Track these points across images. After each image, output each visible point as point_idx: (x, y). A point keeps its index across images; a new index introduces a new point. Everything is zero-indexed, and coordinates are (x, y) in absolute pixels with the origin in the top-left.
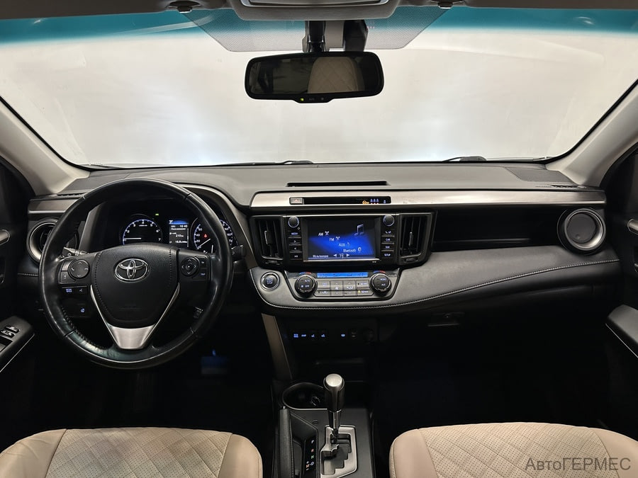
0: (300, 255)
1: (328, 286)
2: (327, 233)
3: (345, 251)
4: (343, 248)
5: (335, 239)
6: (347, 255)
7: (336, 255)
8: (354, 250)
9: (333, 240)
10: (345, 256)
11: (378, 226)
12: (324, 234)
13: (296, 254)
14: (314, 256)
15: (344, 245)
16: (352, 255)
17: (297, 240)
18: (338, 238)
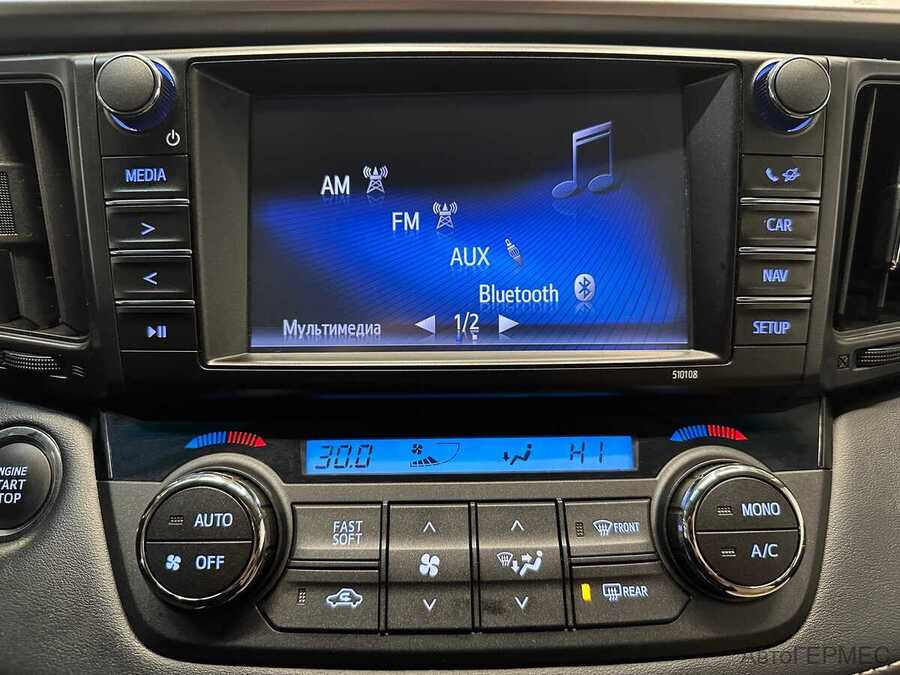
0: (187, 326)
1: (372, 547)
2: (375, 176)
3: (487, 294)
4: (475, 277)
5: (429, 219)
6: (505, 323)
7: (428, 323)
8: (549, 294)
9: (412, 222)
10: (489, 327)
11: (720, 113)
12: (360, 183)
13: (156, 317)
14: (290, 327)
15: (482, 256)
16: (534, 325)
17: (161, 217)
18: (444, 212)
